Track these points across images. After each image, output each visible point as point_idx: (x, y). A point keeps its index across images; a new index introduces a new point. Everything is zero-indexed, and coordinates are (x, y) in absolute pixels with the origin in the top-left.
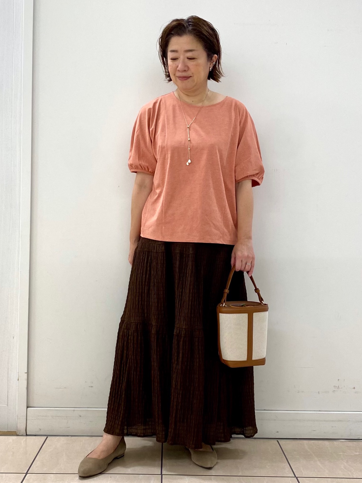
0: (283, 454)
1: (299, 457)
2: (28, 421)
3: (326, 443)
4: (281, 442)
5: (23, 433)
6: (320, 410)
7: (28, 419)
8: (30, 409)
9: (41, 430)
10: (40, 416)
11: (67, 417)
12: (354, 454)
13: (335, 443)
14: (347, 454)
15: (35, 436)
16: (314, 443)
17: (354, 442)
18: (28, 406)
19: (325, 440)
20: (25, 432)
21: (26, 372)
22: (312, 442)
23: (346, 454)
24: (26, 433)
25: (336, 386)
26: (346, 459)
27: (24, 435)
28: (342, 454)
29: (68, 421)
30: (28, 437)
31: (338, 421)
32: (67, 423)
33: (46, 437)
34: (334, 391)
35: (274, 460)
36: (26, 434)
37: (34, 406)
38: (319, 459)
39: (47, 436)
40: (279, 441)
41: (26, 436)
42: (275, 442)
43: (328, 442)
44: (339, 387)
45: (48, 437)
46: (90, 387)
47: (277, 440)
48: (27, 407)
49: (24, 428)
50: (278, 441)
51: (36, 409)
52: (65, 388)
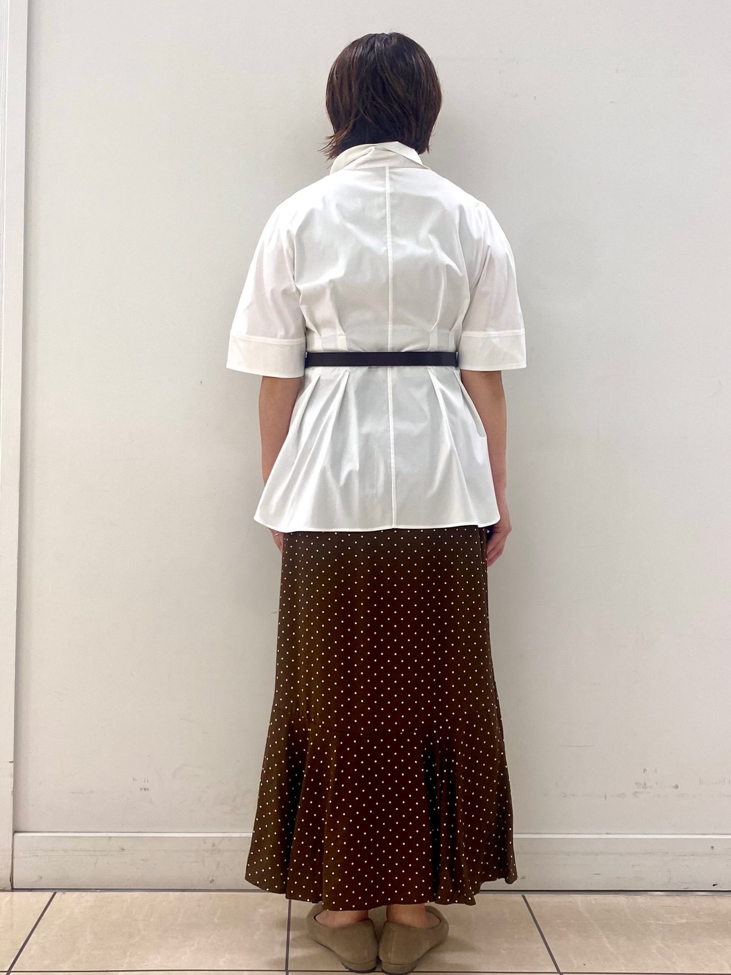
0: (535, 924)
1: (565, 929)
2: (15, 860)
3: (622, 899)
4: (530, 898)
5: (4, 887)
6: (609, 832)
7: (15, 855)
8: (20, 836)
9: (41, 878)
10: (41, 850)
11: (94, 851)
12: (679, 922)
13: (640, 899)
14: (663, 922)
15: (29, 891)
16: (596, 899)
17: (677, 897)
18: (16, 830)
19: (619, 892)
20: (10, 884)
21: (13, 760)
22: (591, 898)
23: (661, 922)
24: (12, 885)
25: (640, 784)
26: (661, 934)
27: (7, 889)
28: (652, 922)
29: (97, 861)
30: (15, 893)
31: (645, 854)
32: (96, 863)
33: (52, 893)
34: (636, 792)
35: (516, 937)
36: (11, 887)
37: (30, 830)
38: (608, 932)
39: (55, 891)
40: (526, 895)
41: (12, 891)
42: (518, 897)
43: (626, 898)
44: (645, 784)
45: (57, 894)
46: (143, 790)
47: (522, 892)
48: (15, 832)
49: (7, 874)
50: (524, 897)
51: (32, 837)
52: (92, 792)
